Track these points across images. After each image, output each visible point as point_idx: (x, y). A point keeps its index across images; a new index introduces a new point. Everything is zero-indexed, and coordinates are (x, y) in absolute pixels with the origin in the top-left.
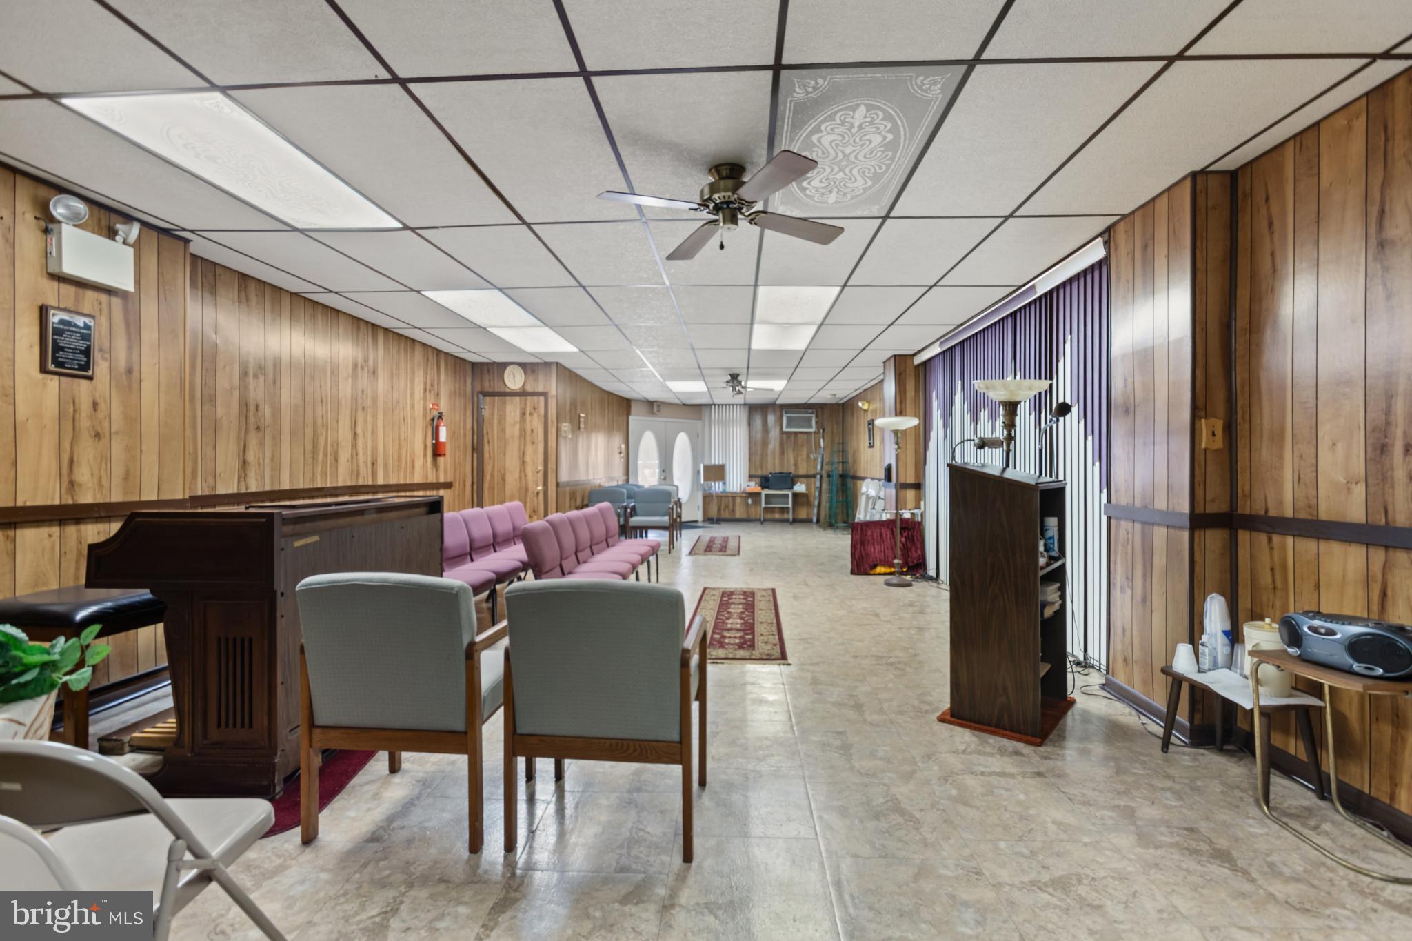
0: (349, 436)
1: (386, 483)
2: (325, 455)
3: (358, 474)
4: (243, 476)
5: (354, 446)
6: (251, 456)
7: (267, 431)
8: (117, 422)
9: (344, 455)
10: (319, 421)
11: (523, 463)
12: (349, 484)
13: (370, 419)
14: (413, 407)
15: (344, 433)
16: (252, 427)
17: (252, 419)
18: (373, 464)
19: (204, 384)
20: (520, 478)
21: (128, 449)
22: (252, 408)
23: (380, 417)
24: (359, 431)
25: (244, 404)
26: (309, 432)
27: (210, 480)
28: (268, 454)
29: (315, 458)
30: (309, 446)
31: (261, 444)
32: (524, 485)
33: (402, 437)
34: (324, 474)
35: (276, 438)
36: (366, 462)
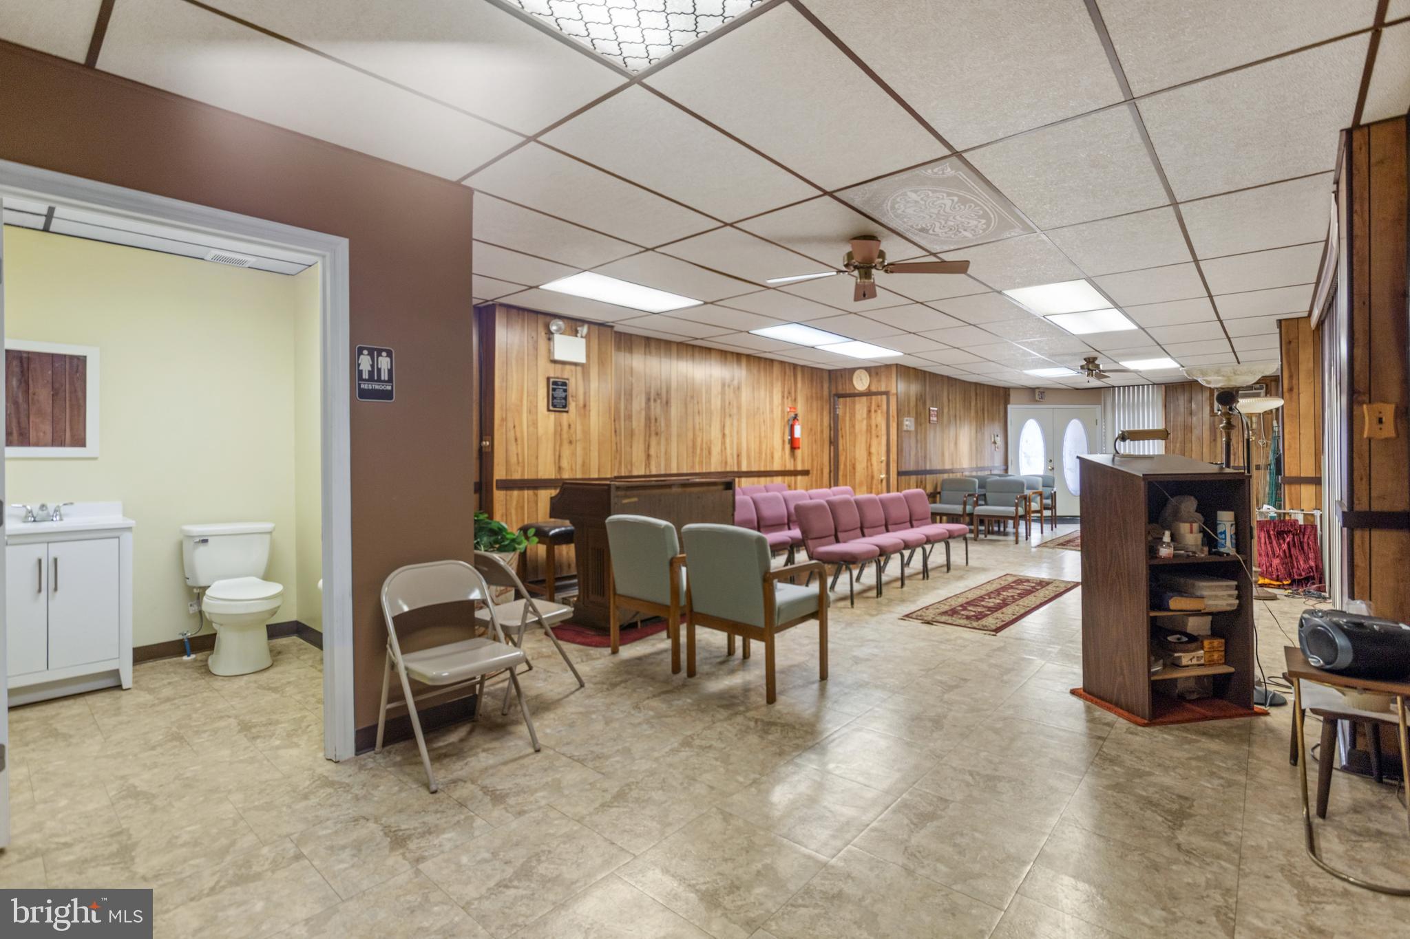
0: (720, 436)
1: (749, 470)
2: (702, 449)
3: (726, 463)
4: (648, 465)
5: (723, 443)
6: (652, 452)
7: (663, 435)
8: (579, 435)
9: (716, 450)
10: (697, 427)
11: (870, 454)
12: (719, 470)
13: (735, 422)
14: (772, 411)
15: (715, 433)
16: (653, 433)
17: (653, 428)
18: (738, 456)
19: (626, 408)
20: (867, 467)
21: (584, 449)
22: (653, 421)
23: (744, 421)
24: (727, 432)
25: (648, 418)
26: (690, 435)
27: (629, 467)
28: (663, 450)
29: (694, 452)
30: (690, 444)
31: (659, 443)
32: (870, 473)
33: (763, 435)
34: (701, 463)
35: (668, 440)
36: (732, 455)
